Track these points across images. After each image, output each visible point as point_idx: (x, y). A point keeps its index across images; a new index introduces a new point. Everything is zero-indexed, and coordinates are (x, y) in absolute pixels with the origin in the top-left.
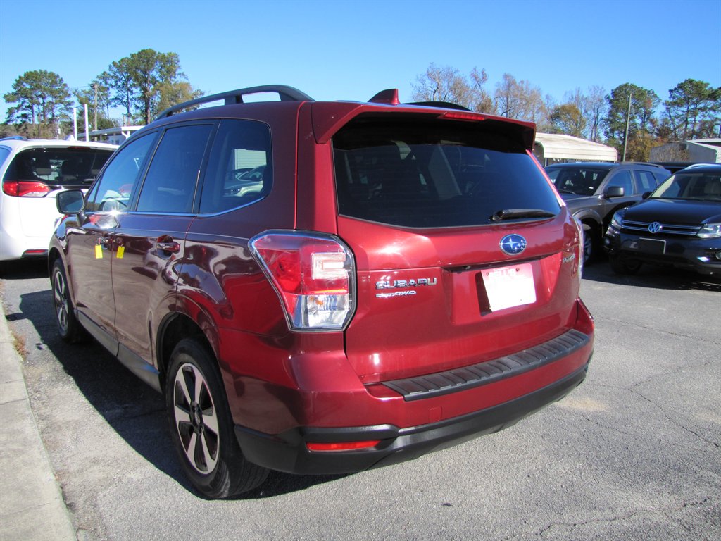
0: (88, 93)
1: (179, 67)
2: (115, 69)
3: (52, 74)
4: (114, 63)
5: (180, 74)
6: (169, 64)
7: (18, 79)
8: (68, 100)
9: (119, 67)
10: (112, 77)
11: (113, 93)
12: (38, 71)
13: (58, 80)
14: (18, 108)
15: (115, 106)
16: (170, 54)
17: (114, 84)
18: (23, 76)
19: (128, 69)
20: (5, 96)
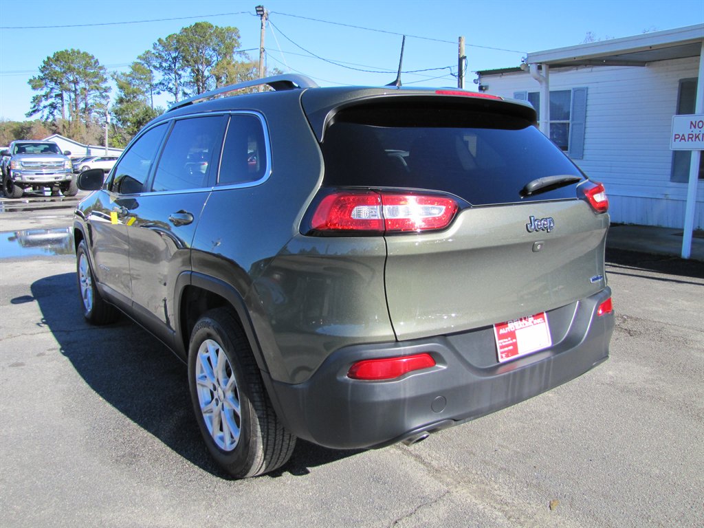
0: (129, 76)
2: (160, 48)
3: (86, 54)
4: (160, 40)
5: (240, 52)
7: (46, 60)
8: (103, 86)
11: (158, 76)
13: (93, 61)
14: (47, 96)
15: (159, 93)
16: (228, 30)
17: (158, 66)
18: (52, 56)
20: (30, 81)
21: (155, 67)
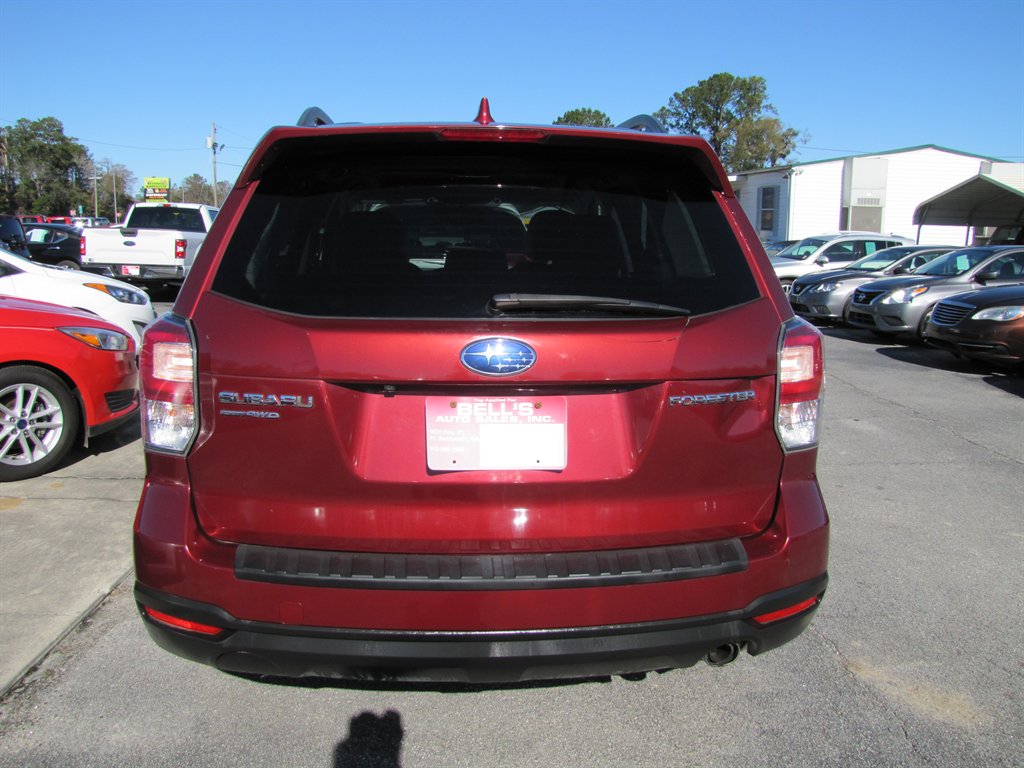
1: (765, 97)
6: (750, 92)
9: (682, 100)
10: (673, 114)
12: (581, 110)
19: (694, 104)
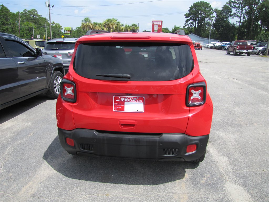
21: (233, 7)
